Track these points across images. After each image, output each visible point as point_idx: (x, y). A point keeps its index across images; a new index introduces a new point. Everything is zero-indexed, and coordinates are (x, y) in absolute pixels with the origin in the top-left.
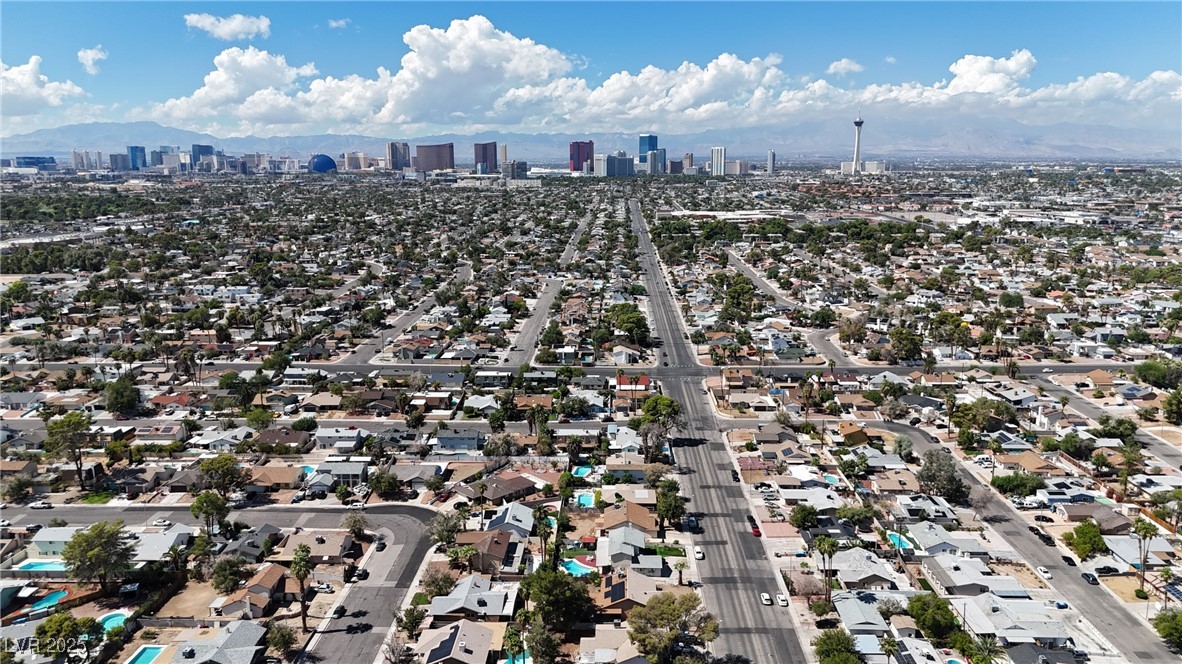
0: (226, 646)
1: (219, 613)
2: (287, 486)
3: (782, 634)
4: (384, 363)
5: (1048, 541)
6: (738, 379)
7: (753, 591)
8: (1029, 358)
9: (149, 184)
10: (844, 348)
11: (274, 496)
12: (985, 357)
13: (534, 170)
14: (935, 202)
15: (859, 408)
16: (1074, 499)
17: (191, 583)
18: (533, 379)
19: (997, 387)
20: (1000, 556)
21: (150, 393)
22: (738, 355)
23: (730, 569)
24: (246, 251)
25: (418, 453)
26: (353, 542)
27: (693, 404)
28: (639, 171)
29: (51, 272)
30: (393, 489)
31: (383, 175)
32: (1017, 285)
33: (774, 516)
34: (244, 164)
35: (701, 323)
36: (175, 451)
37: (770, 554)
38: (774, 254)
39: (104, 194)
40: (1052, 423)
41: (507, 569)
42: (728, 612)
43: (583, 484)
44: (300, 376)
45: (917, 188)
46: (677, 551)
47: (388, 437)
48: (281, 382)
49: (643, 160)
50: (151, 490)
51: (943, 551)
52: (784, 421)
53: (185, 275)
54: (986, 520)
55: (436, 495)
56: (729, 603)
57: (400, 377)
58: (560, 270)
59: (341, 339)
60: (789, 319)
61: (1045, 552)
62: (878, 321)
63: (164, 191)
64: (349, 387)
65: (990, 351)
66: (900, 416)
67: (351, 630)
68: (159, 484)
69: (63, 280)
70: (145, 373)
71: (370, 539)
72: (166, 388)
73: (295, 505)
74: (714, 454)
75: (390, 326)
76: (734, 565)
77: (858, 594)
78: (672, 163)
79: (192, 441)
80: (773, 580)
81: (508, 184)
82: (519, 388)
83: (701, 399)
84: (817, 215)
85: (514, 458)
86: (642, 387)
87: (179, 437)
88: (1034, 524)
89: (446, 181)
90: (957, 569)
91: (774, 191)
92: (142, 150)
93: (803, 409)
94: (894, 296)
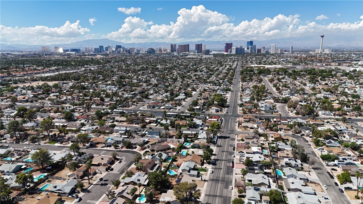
0: (65, 186)
1: (69, 177)
2: (101, 143)
3: (226, 198)
4: (144, 109)
5: (332, 177)
6: (247, 119)
7: (223, 184)
8: (353, 116)
9: (102, 56)
10: (289, 110)
11: (98, 145)
12: (337, 115)
13: (213, 52)
14: (345, 63)
15: (285, 130)
16: (347, 164)
17: (66, 168)
18: (183, 116)
19: (336, 125)
20: (311, 180)
21: (76, 114)
22: (251, 111)
23: (219, 177)
24: (119, 76)
25: (141, 136)
26: (113, 160)
27: (231, 126)
28: (247, 52)
29: (66, 81)
30: (130, 146)
31: (168, 54)
32: (361, 91)
33: (241, 162)
34: (129, 51)
35: (244, 100)
36: (76, 131)
37: (234, 173)
38: (279, 79)
39: (89, 59)
40: (350, 138)
41: (151, 171)
42: (213, 190)
43: (185, 148)
44: (118, 112)
45: (340, 58)
46: (205, 170)
47: (134, 130)
48: (113, 113)
49: (248, 48)
50: (66, 142)
51: (292, 177)
52: (257, 133)
53: (100, 82)
54: (313, 168)
55: (142, 148)
56: (214, 187)
57: (145, 113)
58: (207, 83)
59: (134, 102)
60: (274, 100)
61: (329, 180)
62: (303, 102)
63: (106, 58)
64: (130, 116)
65: (339, 113)
66: (298, 133)
67: (102, 185)
68: (69, 140)
69: (69, 83)
70: (77, 109)
71: (118, 159)
72: (81, 114)
73: (102, 148)
74: (231, 141)
75: (150, 99)
76: (221, 176)
77: (255, 188)
78: (258, 49)
79: (82, 129)
80: (231, 181)
81: (203, 57)
82: (179, 118)
83: (234, 124)
84: (300, 66)
85: (168, 139)
86: (216, 120)
87: (78, 127)
88: (330, 171)
89: (185, 56)
90: (293, 183)
91: (289, 59)
92: (103, 47)
93: (266, 129)
94: (313, 94)
